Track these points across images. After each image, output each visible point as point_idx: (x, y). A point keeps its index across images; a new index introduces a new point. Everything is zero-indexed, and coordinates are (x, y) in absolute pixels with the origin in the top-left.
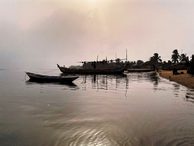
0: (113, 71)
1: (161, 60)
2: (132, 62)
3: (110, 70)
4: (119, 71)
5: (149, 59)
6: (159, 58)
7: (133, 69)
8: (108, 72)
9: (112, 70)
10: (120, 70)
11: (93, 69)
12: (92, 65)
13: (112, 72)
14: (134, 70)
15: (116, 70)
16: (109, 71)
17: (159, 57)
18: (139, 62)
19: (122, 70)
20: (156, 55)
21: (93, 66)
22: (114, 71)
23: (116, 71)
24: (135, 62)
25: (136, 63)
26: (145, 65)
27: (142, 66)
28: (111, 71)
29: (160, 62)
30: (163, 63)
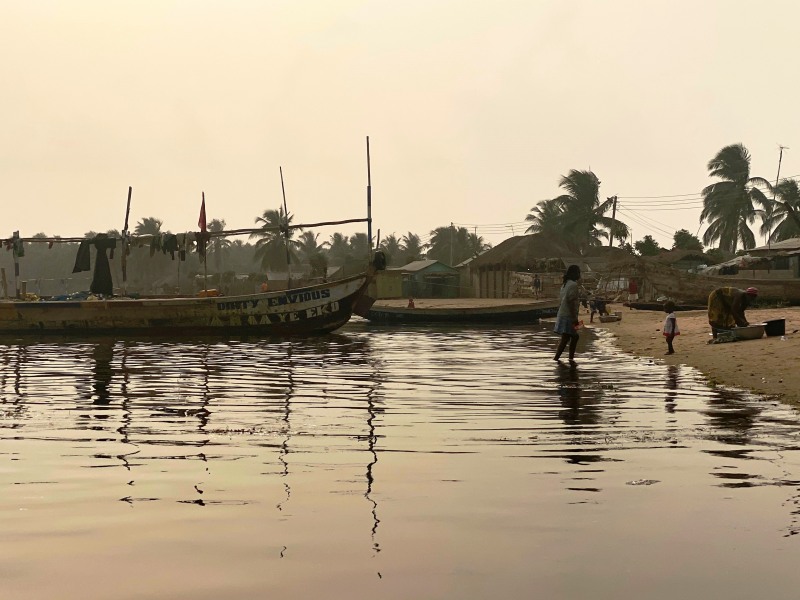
0: (258, 317)
1: (620, 230)
2: (392, 239)
3: (236, 305)
4: (309, 314)
5: (530, 218)
6: (608, 214)
7: (405, 303)
8: (217, 322)
9: (249, 310)
10: (313, 307)
11: (93, 299)
12: (81, 264)
13: (252, 321)
14: (411, 305)
15: (282, 309)
16: (225, 319)
17: (602, 199)
18: (451, 240)
19: (336, 308)
20: (583, 184)
21: (88, 277)
22: (270, 316)
23: (288, 317)
24: (413, 241)
25: (425, 251)
26: (498, 267)
27: (476, 278)
28: (244, 318)
29: (616, 243)
30: (637, 252)
